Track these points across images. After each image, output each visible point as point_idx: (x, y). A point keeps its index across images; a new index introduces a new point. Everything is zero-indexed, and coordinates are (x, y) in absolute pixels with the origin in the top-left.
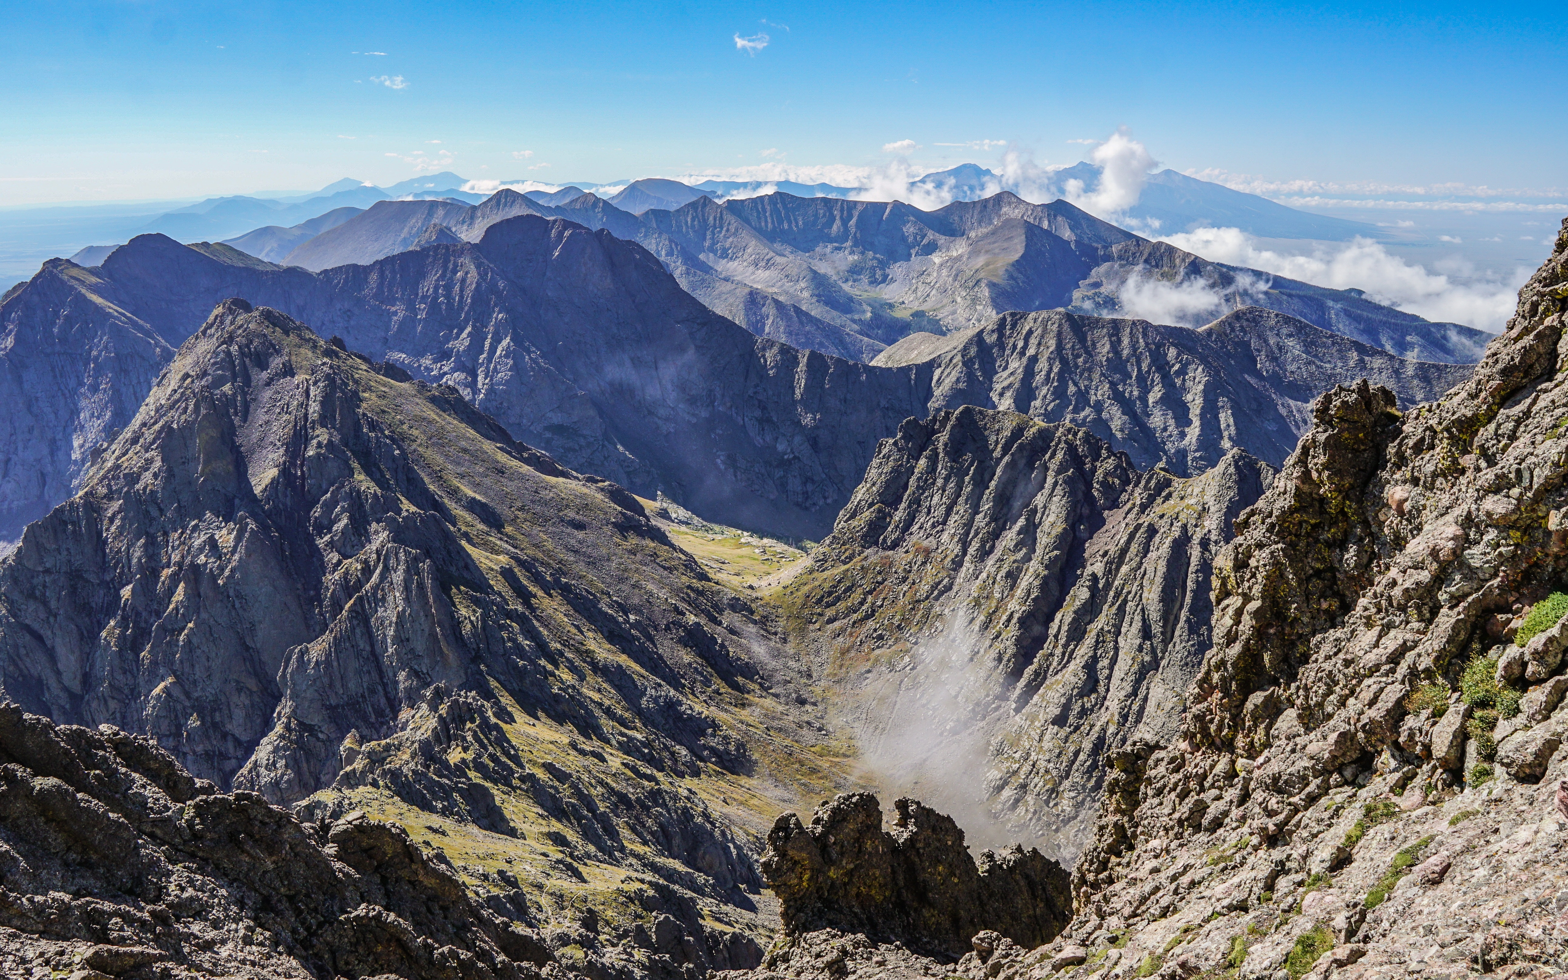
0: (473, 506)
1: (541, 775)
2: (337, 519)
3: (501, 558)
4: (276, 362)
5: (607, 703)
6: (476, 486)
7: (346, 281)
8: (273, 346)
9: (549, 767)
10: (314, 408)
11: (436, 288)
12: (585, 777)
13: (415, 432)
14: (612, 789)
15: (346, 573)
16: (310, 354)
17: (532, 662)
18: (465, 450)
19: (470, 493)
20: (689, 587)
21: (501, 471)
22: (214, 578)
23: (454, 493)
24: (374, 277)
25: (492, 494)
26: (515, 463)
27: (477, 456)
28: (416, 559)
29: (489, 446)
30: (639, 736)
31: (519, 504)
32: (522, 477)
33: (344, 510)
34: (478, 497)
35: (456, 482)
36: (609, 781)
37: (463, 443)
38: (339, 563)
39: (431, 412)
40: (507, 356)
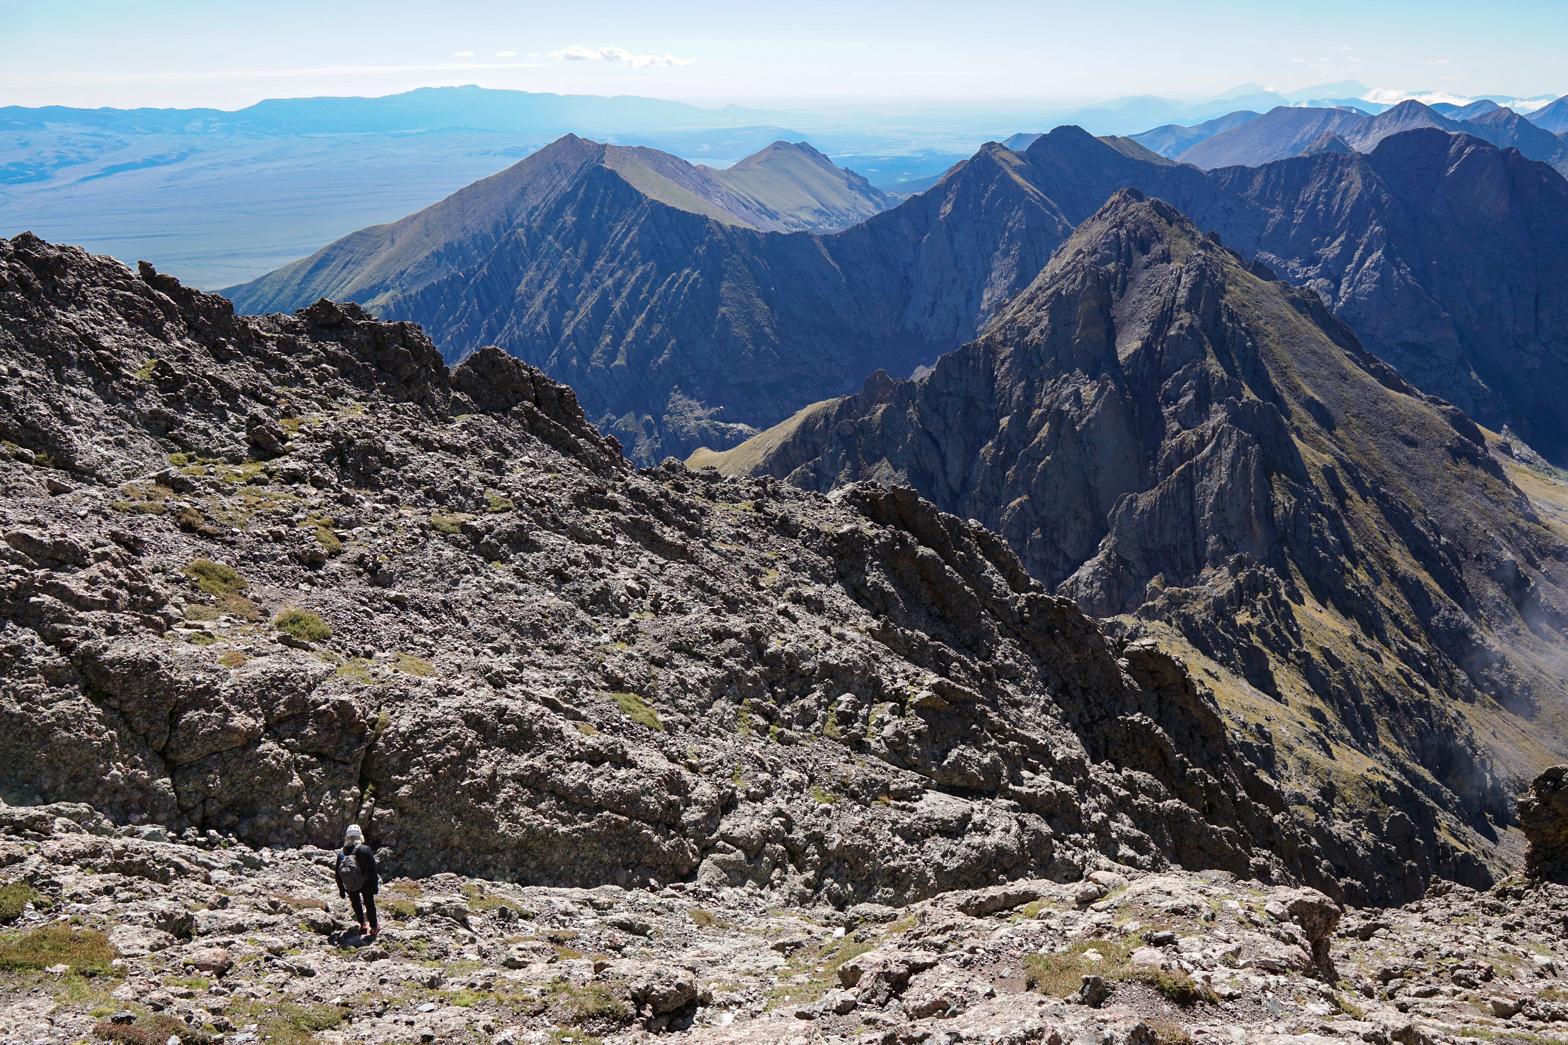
0: (1310, 405)
1: (1316, 656)
2: (1184, 394)
3: (1326, 456)
4: (1157, 249)
5: (1396, 611)
6: (1317, 387)
7: (1232, 180)
8: (1157, 234)
9: (1325, 652)
10: (1182, 293)
11: (1317, 196)
12: (1358, 670)
13: (1270, 328)
14: (1381, 688)
15: (1183, 441)
16: (1188, 245)
17: (1333, 556)
18: (1314, 353)
19: (1310, 393)
20: (1514, 525)
21: (1344, 377)
22: (1073, 424)
23: (1294, 390)
24: (1259, 179)
25: (1331, 397)
26: (1360, 372)
27: (1323, 359)
28: (1246, 442)
29: (1337, 352)
30: (1421, 650)
31: (1355, 411)
32: (1365, 387)
33: (1191, 387)
34: (1317, 398)
35: (1298, 380)
36: (1380, 680)
37: (1313, 346)
38: (1178, 432)
39: (1288, 312)
40: (1374, 269)
